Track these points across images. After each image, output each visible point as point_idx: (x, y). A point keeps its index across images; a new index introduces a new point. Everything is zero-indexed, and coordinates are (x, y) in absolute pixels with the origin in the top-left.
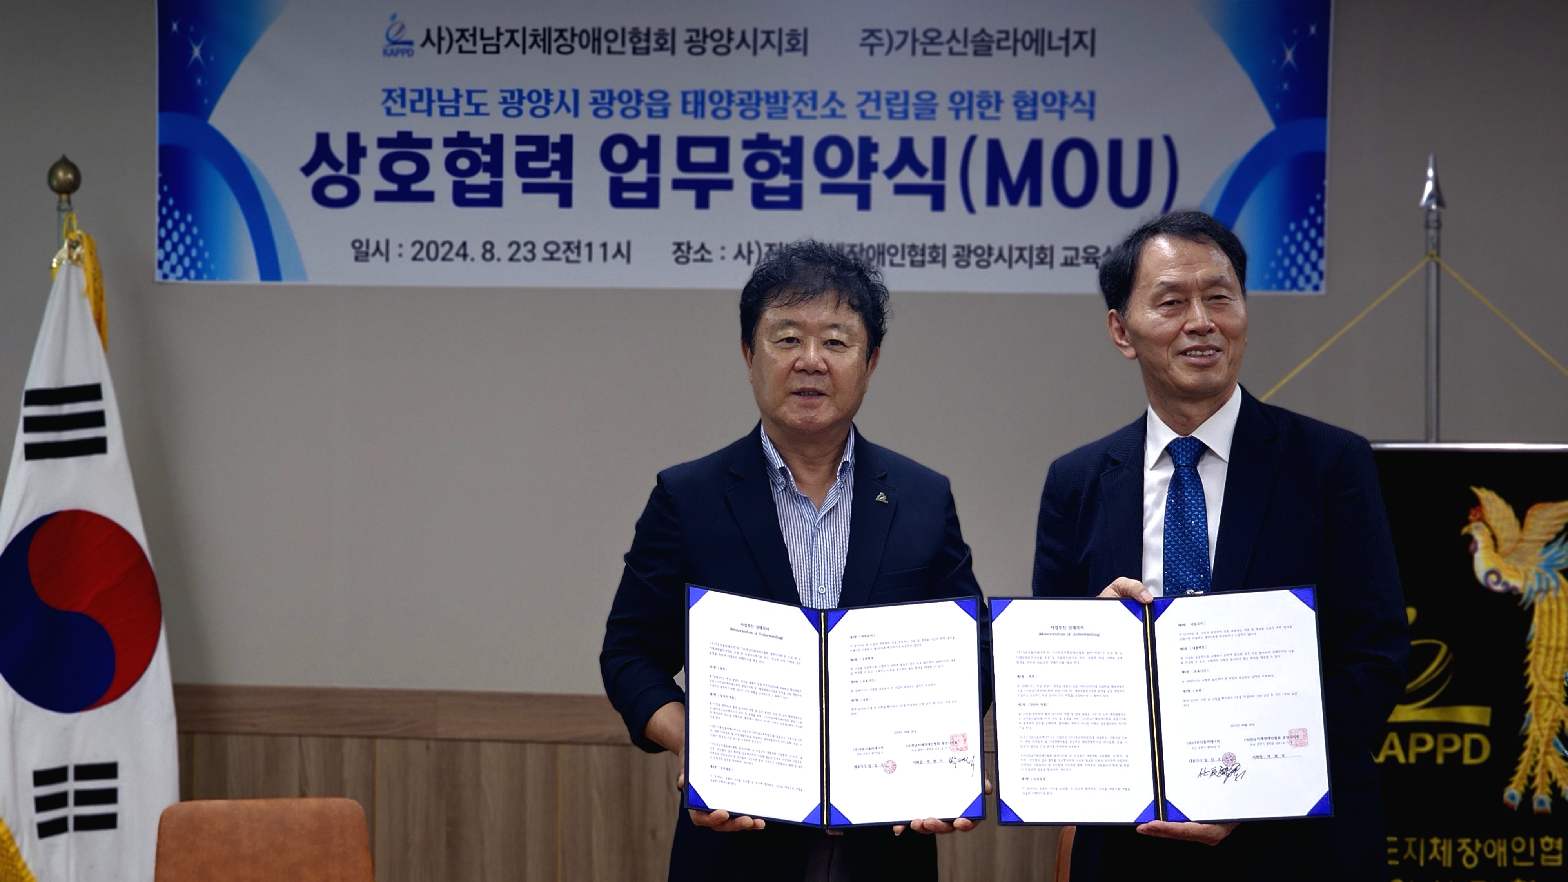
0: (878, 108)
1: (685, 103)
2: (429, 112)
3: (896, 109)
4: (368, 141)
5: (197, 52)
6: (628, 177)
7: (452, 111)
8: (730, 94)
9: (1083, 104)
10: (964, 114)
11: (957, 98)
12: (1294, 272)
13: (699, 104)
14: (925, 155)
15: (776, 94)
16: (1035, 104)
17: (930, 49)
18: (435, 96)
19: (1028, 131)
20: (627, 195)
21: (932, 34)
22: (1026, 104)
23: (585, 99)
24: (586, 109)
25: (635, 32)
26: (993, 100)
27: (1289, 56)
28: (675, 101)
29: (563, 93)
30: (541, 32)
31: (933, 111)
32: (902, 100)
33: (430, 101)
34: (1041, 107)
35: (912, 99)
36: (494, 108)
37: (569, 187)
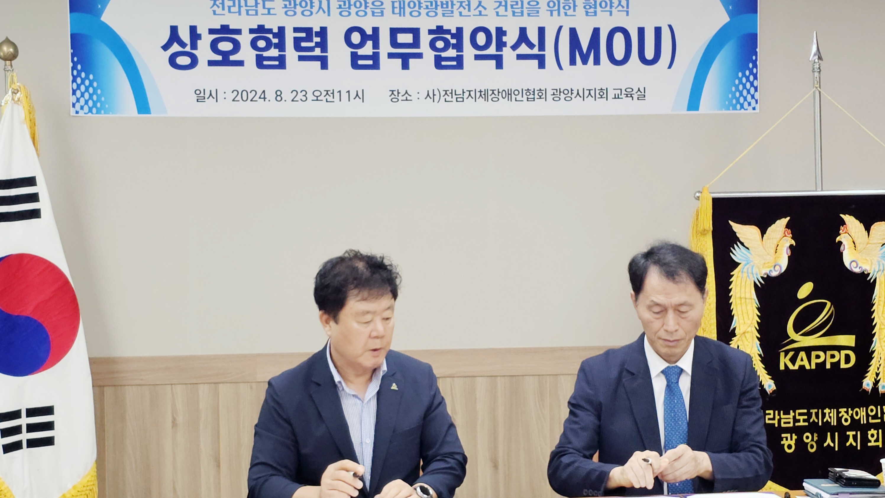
10: (555, 13)
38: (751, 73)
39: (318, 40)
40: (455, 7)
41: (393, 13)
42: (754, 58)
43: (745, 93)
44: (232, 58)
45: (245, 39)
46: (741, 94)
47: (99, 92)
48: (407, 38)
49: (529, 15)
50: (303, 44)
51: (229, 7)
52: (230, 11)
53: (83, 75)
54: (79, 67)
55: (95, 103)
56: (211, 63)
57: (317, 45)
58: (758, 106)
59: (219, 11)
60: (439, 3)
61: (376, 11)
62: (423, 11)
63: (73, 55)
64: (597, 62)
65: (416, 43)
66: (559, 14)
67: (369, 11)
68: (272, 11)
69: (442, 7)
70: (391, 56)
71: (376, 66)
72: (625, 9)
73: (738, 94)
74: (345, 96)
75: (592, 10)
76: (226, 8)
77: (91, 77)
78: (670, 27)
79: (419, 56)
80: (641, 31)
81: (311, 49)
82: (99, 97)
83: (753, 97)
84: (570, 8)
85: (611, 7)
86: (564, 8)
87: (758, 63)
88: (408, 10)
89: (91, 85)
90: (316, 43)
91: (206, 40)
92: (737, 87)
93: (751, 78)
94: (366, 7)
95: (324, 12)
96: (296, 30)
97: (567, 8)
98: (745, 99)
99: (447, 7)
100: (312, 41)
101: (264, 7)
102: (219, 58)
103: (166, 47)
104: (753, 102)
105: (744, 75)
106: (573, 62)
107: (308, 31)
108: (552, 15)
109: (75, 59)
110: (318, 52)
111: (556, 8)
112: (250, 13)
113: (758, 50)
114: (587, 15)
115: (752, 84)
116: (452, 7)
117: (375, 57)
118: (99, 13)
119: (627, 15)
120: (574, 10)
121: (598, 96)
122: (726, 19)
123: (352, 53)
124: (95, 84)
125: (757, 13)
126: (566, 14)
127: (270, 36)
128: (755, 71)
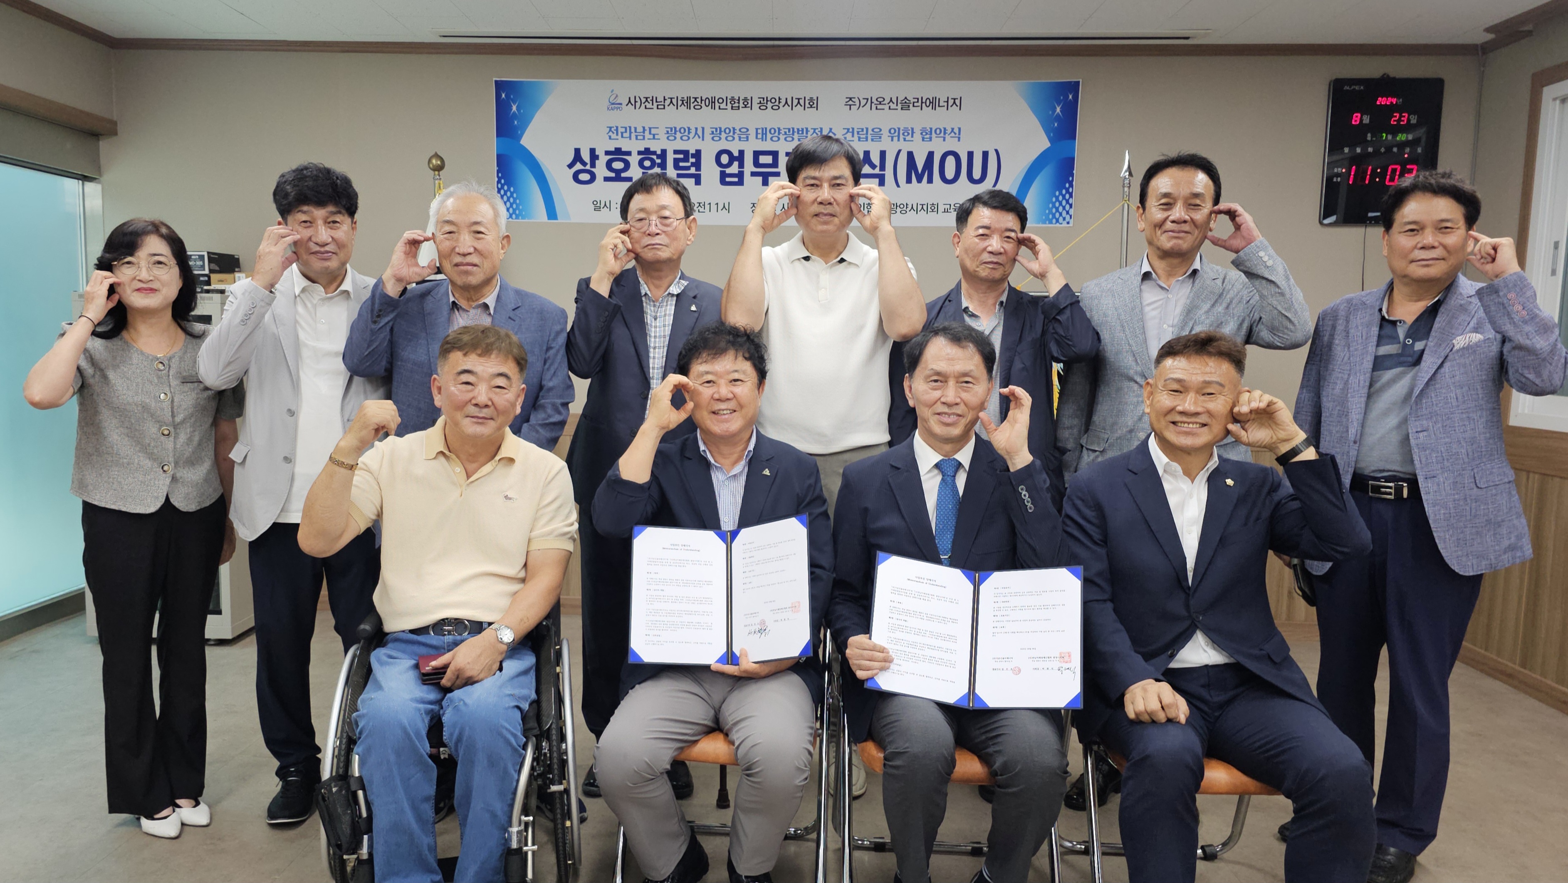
0: (853, 136)
1: (757, 133)
2: (630, 138)
3: (862, 136)
4: (600, 152)
5: (514, 108)
6: (728, 171)
7: (642, 137)
8: (779, 129)
9: (955, 134)
10: (896, 139)
11: (892, 131)
12: (1057, 215)
13: (764, 133)
14: (876, 159)
15: (803, 130)
16: (931, 133)
17: (879, 107)
18: (633, 130)
19: (928, 147)
20: (728, 179)
21: (880, 100)
22: (927, 134)
23: (708, 132)
24: (708, 136)
25: (733, 99)
26: (910, 132)
27: (1058, 110)
28: (752, 133)
29: (696, 129)
30: (686, 99)
31: (880, 138)
32: (865, 132)
33: (631, 133)
34: (934, 135)
35: (870, 132)
36: (662, 135)
37: (700, 175)
38: (1067, 191)
39: (693, 160)
40: (809, 134)
41: (757, 138)
42: (1071, 179)
43: (1061, 209)
44: (623, 175)
45: (634, 160)
46: (1057, 210)
47: (518, 201)
48: (768, 159)
49: (872, 140)
50: (681, 164)
51: (622, 133)
52: (622, 137)
53: (506, 188)
54: (503, 181)
55: (514, 210)
56: (606, 179)
57: (693, 164)
58: (1071, 221)
59: (614, 136)
60: (796, 130)
61: (742, 136)
62: (782, 137)
63: (498, 172)
64: (930, 181)
65: (775, 164)
66: (899, 140)
67: (736, 136)
68: (656, 137)
69: (798, 133)
70: (753, 174)
71: (741, 183)
72: (957, 135)
73: (1054, 210)
74: (714, 207)
75: (928, 136)
76: (620, 134)
77: (512, 189)
78: (996, 151)
79: (777, 174)
80: (970, 155)
81: (688, 168)
82: (518, 205)
83: (1068, 213)
84: (909, 134)
85: (945, 133)
86: (903, 134)
87: (1074, 183)
88: (769, 136)
89: (512, 196)
90: (692, 163)
91: (603, 159)
92: (1054, 204)
93: (1067, 196)
94: (734, 133)
95: (699, 137)
96: (676, 152)
97: (906, 134)
98: (1061, 214)
99: (803, 133)
100: (688, 161)
101: (650, 133)
102: (613, 175)
103: (570, 166)
104: (1068, 217)
105: (1061, 193)
106: (909, 181)
107: (686, 153)
108: (892, 140)
109: (500, 175)
110: (693, 170)
111: (896, 134)
112: (639, 137)
113: (1074, 172)
114: (923, 140)
115: (1067, 202)
116: (807, 133)
117: (740, 175)
118: (520, 138)
119: (959, 140)
120: (912, 137)
121: (929, 210)
122: (1046, 144)
123: (721, 172)
124: (515, 195)
125: (1075, 139)
126: (905, 140)
127: (654, 157)
128: (1071, 190)
